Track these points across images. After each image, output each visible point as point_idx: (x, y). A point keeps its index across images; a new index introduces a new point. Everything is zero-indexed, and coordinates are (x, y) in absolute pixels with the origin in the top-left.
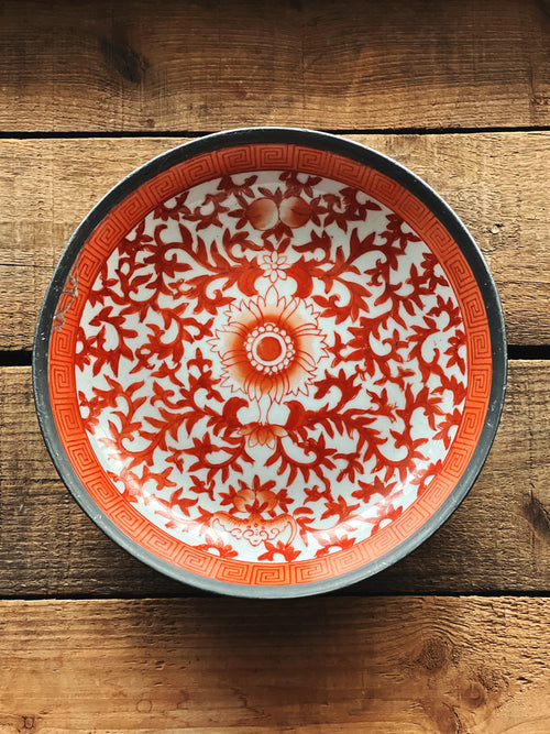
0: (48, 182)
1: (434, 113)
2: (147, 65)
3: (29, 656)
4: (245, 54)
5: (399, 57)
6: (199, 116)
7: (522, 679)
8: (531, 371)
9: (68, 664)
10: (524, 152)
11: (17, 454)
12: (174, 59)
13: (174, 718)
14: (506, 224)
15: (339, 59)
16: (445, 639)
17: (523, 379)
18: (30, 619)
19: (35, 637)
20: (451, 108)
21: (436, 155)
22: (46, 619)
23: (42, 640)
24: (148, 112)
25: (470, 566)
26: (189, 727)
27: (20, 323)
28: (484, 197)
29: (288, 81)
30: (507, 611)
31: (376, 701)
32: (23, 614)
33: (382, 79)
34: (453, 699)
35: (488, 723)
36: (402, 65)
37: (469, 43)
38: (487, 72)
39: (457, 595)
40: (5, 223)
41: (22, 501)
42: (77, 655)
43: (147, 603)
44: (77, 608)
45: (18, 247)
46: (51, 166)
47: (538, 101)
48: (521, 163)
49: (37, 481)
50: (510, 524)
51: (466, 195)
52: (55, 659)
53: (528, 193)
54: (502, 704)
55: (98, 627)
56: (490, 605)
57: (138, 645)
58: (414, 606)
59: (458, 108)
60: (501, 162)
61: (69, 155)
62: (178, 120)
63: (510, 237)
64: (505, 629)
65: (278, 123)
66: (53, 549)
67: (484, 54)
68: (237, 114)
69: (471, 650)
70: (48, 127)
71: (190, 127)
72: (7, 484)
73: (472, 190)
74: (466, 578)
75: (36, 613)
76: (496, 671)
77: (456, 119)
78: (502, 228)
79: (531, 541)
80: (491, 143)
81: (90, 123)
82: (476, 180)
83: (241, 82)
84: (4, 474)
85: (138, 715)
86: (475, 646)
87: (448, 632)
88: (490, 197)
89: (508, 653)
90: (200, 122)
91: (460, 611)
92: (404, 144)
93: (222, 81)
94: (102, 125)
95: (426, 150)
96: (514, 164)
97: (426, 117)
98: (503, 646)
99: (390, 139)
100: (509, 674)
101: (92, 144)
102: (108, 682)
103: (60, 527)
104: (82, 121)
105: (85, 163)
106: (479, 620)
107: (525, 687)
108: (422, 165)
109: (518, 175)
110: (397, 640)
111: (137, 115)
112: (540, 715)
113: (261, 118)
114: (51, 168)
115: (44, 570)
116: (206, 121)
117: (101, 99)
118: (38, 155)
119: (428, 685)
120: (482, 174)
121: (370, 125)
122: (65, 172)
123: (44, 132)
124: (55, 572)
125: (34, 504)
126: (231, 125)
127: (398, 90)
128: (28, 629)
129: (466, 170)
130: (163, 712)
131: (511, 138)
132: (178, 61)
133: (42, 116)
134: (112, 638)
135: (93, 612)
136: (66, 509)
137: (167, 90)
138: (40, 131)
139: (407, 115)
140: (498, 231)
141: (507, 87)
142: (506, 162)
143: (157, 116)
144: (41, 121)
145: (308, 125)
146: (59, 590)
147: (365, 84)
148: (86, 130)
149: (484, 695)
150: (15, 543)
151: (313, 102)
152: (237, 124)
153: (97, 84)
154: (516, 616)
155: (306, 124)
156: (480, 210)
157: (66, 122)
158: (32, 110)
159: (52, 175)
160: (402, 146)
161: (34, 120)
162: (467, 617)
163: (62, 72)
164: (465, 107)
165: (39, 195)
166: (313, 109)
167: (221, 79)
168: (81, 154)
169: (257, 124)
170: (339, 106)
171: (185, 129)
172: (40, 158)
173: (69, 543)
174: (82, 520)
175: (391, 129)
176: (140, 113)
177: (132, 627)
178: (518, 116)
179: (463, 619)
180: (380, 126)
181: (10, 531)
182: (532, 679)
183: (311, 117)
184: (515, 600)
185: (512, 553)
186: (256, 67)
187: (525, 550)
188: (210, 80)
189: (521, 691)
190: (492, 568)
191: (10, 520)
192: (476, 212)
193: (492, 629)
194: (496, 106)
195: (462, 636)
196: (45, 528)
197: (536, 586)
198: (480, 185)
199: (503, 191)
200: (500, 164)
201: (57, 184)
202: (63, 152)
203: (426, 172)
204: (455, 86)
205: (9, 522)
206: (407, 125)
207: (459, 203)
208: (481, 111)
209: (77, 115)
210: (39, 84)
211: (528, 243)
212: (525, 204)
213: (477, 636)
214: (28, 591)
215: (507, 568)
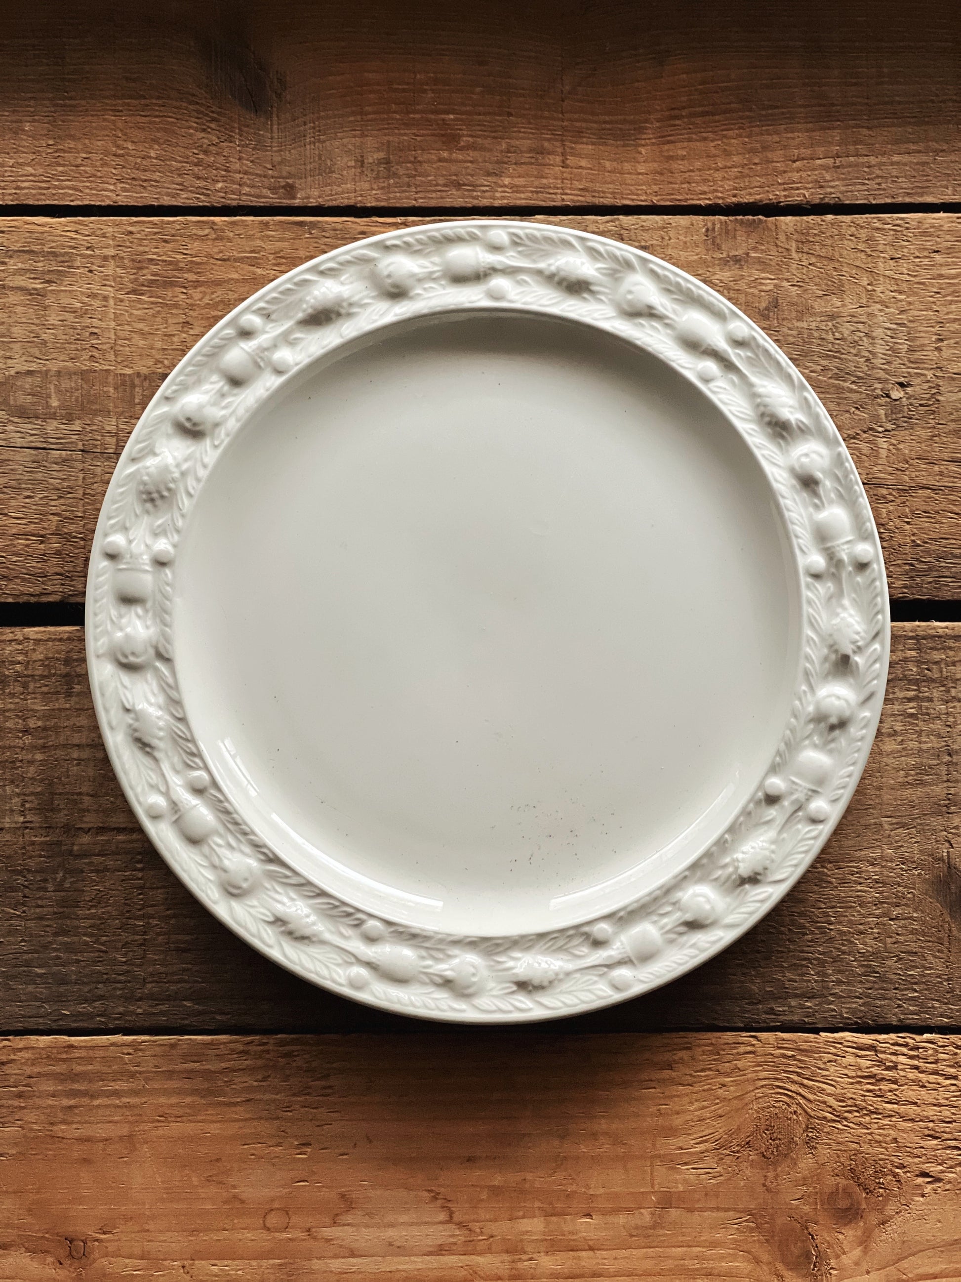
0: (105, 298)
1: (795, 176)
2: (283, 82)
3: (77, 1134)
4: (458, 67)
5: (733, 73)
6: (377, 178)
7: (924, 1174)
8: (951, 643)
9: (145, 1148)
10: (950, 251)
11: (51, 784)
12: (332, 74)
13: (328, 1241)
14: (916, 381)
15: (628, 75)
16: (794, 1108)
17: (937, 656)
18: (78, 1069)
19: (85, 1101)
20: (826, 168)
21: (794, 255)
22: (105, 1069)
23: (98, 1106)
24: (285, 170)
25: (839, 982)
26: (353, 1255)
27: (58, 553)
28: (878, 332)
29: (535, 117)
30: (902, 1059)
31: (674, 1213)
32: (64, 1060)
33: (703, 114)
34: (807, 1209)
35: (865, 1251)
36: (739, 87)
38: (891, 103)
39: (816, 1031)
40: (30, 373)
41: (61, 865)
42: (160, 1132)
43: (281, 1043)
44: (159, 1050)
45: (53, 416)
46: (111, 269)
48: (945, 271)
49: (87, 831)
50: (908, 911)
51: (846, 329)
52: (121, 1138)
53: (955, 326)
54: (891, 1217)
55: (199, 1083)
56: (872, 1048)
57: (265, 1114)
58: (742, 1049)
59: (838, 167)
60: (909, 270)
61: (141, 249)
62: (339, 186)
63: (921, 405)
64: (897, 1089)
65: (517, 192)
66: (116, 949)
67: (885, 70)
68: (443, 176)
69: (840, 1126)
70: (106, 196)
71: (360, 198)
72: (36, 836)
73: (855, 319)
74: (831, 1003)
75: (90, 1060)
76: (881, 1162)
77: (832, 187)
78: (909, 389)
79: (946, 939)
80: (892, 232)
81: (181, 190)
82: (864, 301)
83: (452, 116)
84: (29, 818)
85: (265, 1235)
86: (846, 1119)
87: (800, 1094)
88: (889, 332)
89: (903, 1131)
90: (379, 189)
91: (820, 1059)
92: (738, 233)
93: (417, 116)
94: (203, 194)
95: (777, 246)
96: (931, 272)
97: (780, 184)
98: (893, 1119)
99: (714, 224)
100: (902, 1166)
101: (184, 228)
102: (214, 1178)
103: (128, 912)
104: (166, 185)
105: (171, 263)
106: (854, 1074)
107: (928, 1189)
108: (770, 273)
109: (938, 293)
110: (712, 1108)
111: (265, 176)
112: (956, 1238)
113: (486, 183)
114: (110, 272)
115: (100, 986)
116: (388, 188)
117: (201, 146)
118: (88, 248)
119: (764, 1185)
120: (874, 290)
121: (678, 197)
122: (136, 280)
123: (100, 206)
124: (120, 989)
125: (82, 871)
126: (434, 195)
127: (730, 133)
128: (76, 1086)
129: (846, 283)
130: (309, 1230)
131: (928, 226)
132: (339, 78)
133: (94, 176)
134: (220, 1104)
135: (186, 1058)
136: (138, 879)
137: (319, 131)
138: (93, 203)
139: (747, 180)
140: (901, 394)
141: (925, 131)
142: (917, 268)
143: (301, 178)
144: (93, 185)
145: (571, 197)
146: (127, 1021)
147: (672, 122)
148: (175, 203)
149: (859, 1203)
150: (50, 939)
151: (579, 155)
152: (444, 194)
153: (193, 119)
154: (916, 1068)
155: (567, 194)
156: (871, 356)
157: (138, 188)
158: (77, 166)
159: (113, 284)
160: (735, 237)
161: (82, 184)
162: (832, 1069)
163: (131, 97)
164: (850, 166)
165: (90, 320)
166: (581, 167)
167: (414, 112)
168: (164, 247)
169: (479, 194)
170: (627, 162)
171: (351, 202)
172: (92, 253)
173: (145, 939)
174: (166, 899)
175: (717, 205)
176: (270, 172)
177: (255, 1084)
178: (945, 183)
179: (827, 1073)
180: (699, 199)
181: (41, 918)
182: (942, 1176)
183: (575, 182)
184: (914, 1039)
185: (912, 961)
186: (478, 89)
187: (935, 957)
188: (395, 112)
189: (923, 1196)
190: (876, 986)
191: (39, 898)
192: (863, 360)
193: (874, 1090)
194: (905, 164)
195: (824, 1102)
196: (103, 913)
197: (952, 1018)
198: (869, 310)
199: (910, 321)
200: (906, 272)
201: (122, 301)
202: (131, 242)
203: (775, 286)
204: (834, 128)
205: (40, 902)
206: (746, 198)
207: (833, 343)
208: (878, 172)
209: (157, 176)
210: (90, 118)
211: (953, 417)
212: (949, 347)
213: (850, 1102)
214: (74, 1021)
215: (902, 987)
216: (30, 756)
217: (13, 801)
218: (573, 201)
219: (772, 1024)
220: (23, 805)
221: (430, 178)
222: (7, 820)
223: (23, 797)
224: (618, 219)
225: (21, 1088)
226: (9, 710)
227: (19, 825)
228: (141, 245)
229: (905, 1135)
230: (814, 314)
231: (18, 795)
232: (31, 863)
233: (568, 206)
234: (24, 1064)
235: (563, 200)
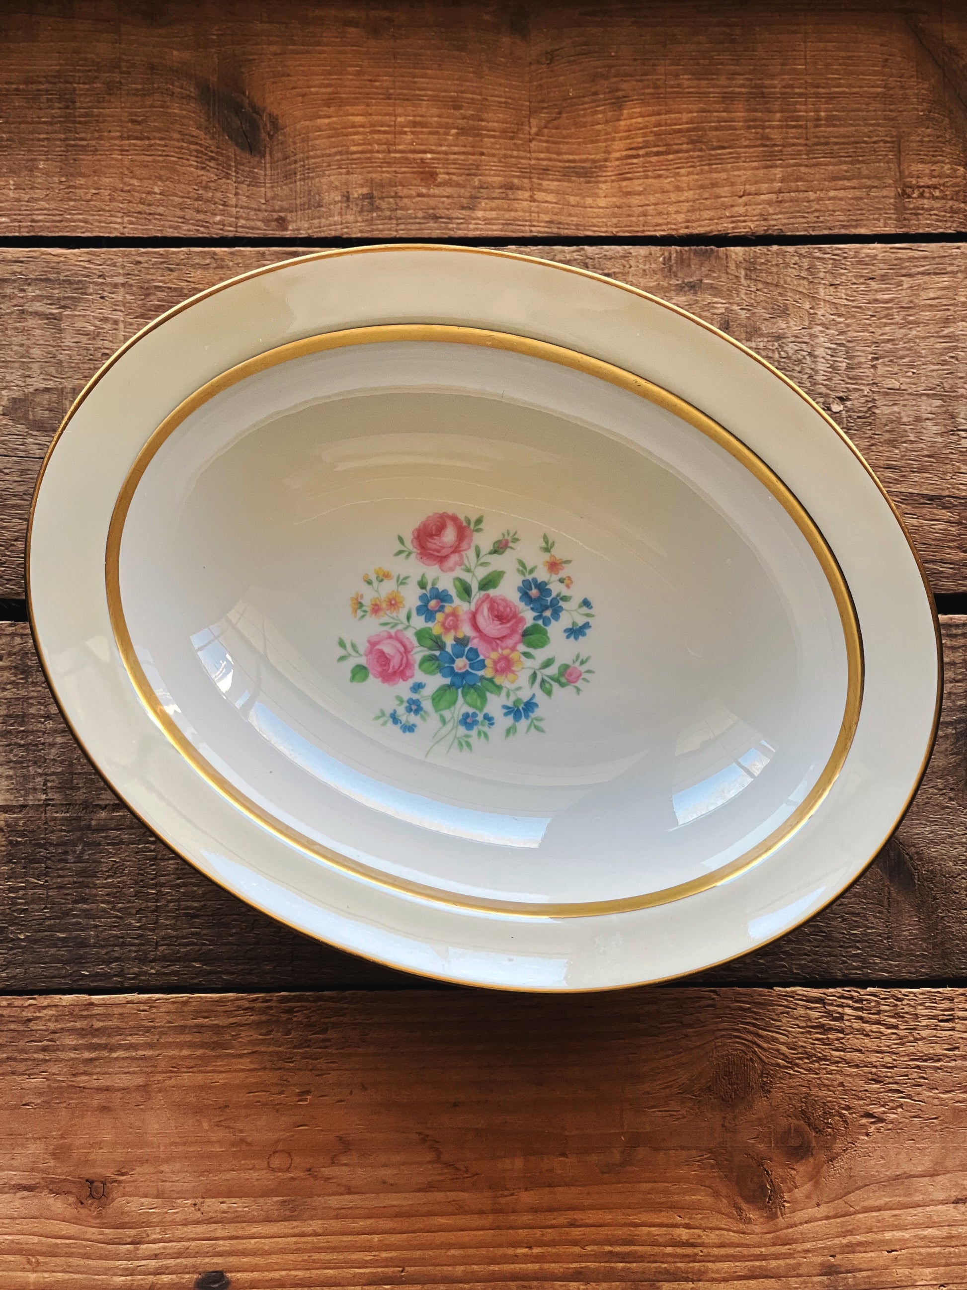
0: (116, 322)
1: (741, 210)
2: (276, 125)
3: (96, 1084)
4: (434, 111)
5: (685, 117)
7: (868, 1115)
9: (160, 1096)
10: (884, 278)
11: (71, 765)
12: (320, 117)
13: (327, 1179)
14: (853, 396)
15: (589, 119)
16: (750, 1055)
18: (98, 1024)
19: (105, 1053)
20: (770, 203)
21: (743, 281)
22: (123, 1025)
23: (117, 1059)
24: (278, 204)
26: (350, 1192)
28: (820, 352)
29: (506, 156)
30: (848, 1011)
31: (642, 1152)
32: (85, 1017)
33: (658, 154)
34: (762, 1147)
35: (816, 1185)
36: (688, 130)
37: (800, 95)
38: (827, 144)
39: (770, 986)
40: (47, 390)
41: (80, 839)
42: (173, 1082)
43: (284, 1000)
44: (172, 1008)
46: (121, 295)
47: (908, 190)
48: (879, 296)
49: (104, 808)
51: (791, 348)
52: (138, 1088)
53: (889, 346)
54: (838, 1154)
55: (207, 1037)
56: (820, 1001)
57: (269, 1065)
58: (704, 1002)
59: (781, 202)
60: (847, 295)
61: (149, 277)
62: (327, 219)
63: (859, 417)
64: (843, 1038)
65: (489, 224)
66: (131, 915)
67: (823, 114)
68: (422, 209)
69: (792, 1072)
70: (115, 229)
71: (345, 230)
72: (57, 812)
73: (799, 340)
74: (783, 960)
75: (107, 1016)
76: (829, 1104)
77: (776, 220)
78: (848, 403)
79: (886, 901)
80: (831, 261)
81: (183, 223)
82: (806, 323)
83: (429, 156)
84: (50, 796)
85: (270, 1176)
86: (797, 1065)
87: (755, 1043)
88: (829, 352)
89: (848, 1076)
90: (363, 221)
91: (774, 1011)
92: (693, 262)
93: (398, 155)
94: (202, 226)
95: (727, 273)
96: (867, 297)
97: (728, 217)
98: (840, 1065)
99: (670, 254)
100: (848, 1108)
101: (188, 258)
102: (223, 1124)
103: (142, 881)
104: (170, 219)
105: (176, 290)
106: (804, 1024)
107: (872, 1129)
108: (722, 297)
109: (874, 316)
110: (676, 1057)
111: (259, 210)
112: (898, 1173)
113: (461, 216)
114: (120, 298)
115: (117, 949)
116: (372, 220)
117: (201, 183)
118: (100, 276)
119: (723, 1126)
120: (816, 314)
121: (638, 229)
122: (144, 305)
123: (108, 237)
124: (135, 952)
125: (99, 844)
126: (413, 227)
127: (683, 171)
128: (95, 1040)
129: (791, 307)
130: (309, 1170)
131: (863, 255)
132: (326, 121)
133: (104, 210)
134: (228, 1055)
135: (197, 1014)
136: (151, 851)
137: (309, 169)
138: (101, 235)
139: (697, 213)
140: (841, 408)
141: (859, 169)
142: (855, 294)
143: (292, 212)
144: (103, 218)
145: (538, 228)
146: (142, 980)
147: (630, 161)
148: (177, 235)
149: (810, 1142)
150: (70, 906)
151: (545, 191)
152: (423, 226)
153: (193, 158)
154: (860, 1018)
155: (534, 226)
156: (813, 373)
157: (143, 221)
158: (88, 201)
159: (123, 309)
160: (689, 266)
161: (91, 218)
162: (784, 1020)
163: (136, 138)
164: (791, 201)
165: (101, 342)
166: (546, 202)
167: (396, 151)
168: (169, 275)
169: (455, 226)
170: (588, 196)
171: (338, 234)
172: (103, 281)
173: (157, 906)
174: (177, 869)
175: (672, 236)
176: (264, 206)
177: (260, 1037)
178: (876, 216)
179: (780, 1024)
180: (655, 231)
181: (62, 887)
182: (884, 1116)
183: (541, 215)
184: (858, 992)
185: (856, 921)
186: (454, 131)
187: (875, 917)
188: (378, 152)
189: (867, 1135)
190: (823, 944)
191: (61, 869)
192: (806, 376)
193: (823, 1039)
194: (841, 199)
195: (778, 1050)
196: (119, 882)
197: (891, 972)
198: (812, 331)
199: (849, 341)
200: (844, 297)
201: (131, 324)
202: (139, 271)
203: (726, 309)
204: (776, 166)
205: (61, 873)
206: (699, 229)
207: (779, 361)
208: (817, 207)
209: (161, 210)
210: (99, 157)
211: (887, 428)
212: (884, 364)
213: (800, 1050)
214: (92, 982)
215: (847, 945)
216: (51, 740)
217: (36, 780)
218: (539, 232)
219: (729, 980)
220: (45, 784)
221: (409, 212)
222: (31, 797)
223: (44, 777)
224: (583, 249)
225: (45, 1043)
226: (31, 698)
227: (41, 802)
228: (148, 274)
229: (850, 1080)
230: (762, 335)
231: (41, 775)
232: (53, 837)
233: (536, 237)
234: (49, 1020)
235: (531, 231)
